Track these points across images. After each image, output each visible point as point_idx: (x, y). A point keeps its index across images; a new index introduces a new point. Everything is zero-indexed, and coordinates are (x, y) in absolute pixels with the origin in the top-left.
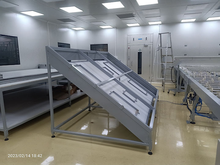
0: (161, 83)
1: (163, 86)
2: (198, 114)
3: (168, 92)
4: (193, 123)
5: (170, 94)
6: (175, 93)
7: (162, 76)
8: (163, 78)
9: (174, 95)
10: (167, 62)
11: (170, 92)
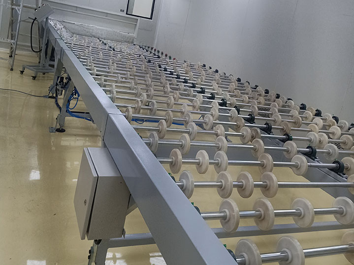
0: (8, 51)
1: (11, 56)
2: (72, 114)
3: (22, 72)
4: (61, 130)
5: (24, 76)
6: (37, 74)
7: (12, 34)
8: (12, 39)
9: (34, 78)
10: (24, 6)
11: (26, 71)
